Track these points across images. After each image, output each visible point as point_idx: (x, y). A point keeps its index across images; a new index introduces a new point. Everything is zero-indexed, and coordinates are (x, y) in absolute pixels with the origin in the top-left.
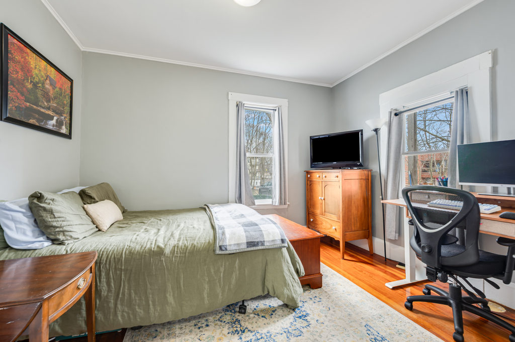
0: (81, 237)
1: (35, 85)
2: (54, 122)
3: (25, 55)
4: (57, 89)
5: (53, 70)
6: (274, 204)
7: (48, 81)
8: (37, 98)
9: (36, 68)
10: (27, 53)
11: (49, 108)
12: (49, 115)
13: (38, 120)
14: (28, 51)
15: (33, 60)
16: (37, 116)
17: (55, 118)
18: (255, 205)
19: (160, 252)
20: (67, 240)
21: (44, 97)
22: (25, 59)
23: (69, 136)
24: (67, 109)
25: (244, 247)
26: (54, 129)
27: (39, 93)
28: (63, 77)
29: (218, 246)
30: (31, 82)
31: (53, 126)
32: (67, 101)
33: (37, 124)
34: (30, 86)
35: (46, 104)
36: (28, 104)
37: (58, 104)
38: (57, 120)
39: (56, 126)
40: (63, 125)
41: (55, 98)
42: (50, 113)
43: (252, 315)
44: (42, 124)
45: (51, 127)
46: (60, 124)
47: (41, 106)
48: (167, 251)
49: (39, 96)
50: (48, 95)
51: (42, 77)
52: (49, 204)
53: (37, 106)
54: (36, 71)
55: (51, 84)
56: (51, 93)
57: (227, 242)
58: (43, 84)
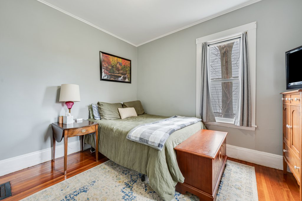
0: (107, 119)
1: (113, 67)
2: (122, 78)
3: (108, 58)
4: (123, 66)
5: (120, 59)
6: (236, 124)
7: (118, 64)
8: (113, 71)
9: (112, 61)
10: (109, 57)
11: (119, 74)
12: (119, 76)
13: (114, 78)
14: (109, 56)
15: (111, 58)
16: (114, 77)
17: (122, 77)
18: (216, 122)
19: (112, 130)
20: (103, 119)
21: (117, 70)
22: (108, 59)
23: (130, 82)
24: (128, 72)
25: (138, 139)
26: (122, 80)
27: (114, 69)
28: (125, 60)
29: (128, 134)
30: (111, 66)
31: (121, 79)
32: (128, 69)
33: (114, 80)
34: (110, 67)
35: (117, 72)
36: (110, 74)
37: (123, 71)
38: (123, 77)
39: (123, 79)
40: (126, 78)
41: (122, 69)
42: (120, 75)
43: (143, 185)
44: (116, 79)
45: (120, 80)
46: (125, 78)
47: (115, 73)
48: (114, 131)
49: (114, 70)
50: (118, 68)
51: (115, 63)
52: (101, 106)
53: (114, 73)
54: (113, 62)
55: (120, 65)
56: (120, 68)
57: (132, 134)
58: (116, 65)
